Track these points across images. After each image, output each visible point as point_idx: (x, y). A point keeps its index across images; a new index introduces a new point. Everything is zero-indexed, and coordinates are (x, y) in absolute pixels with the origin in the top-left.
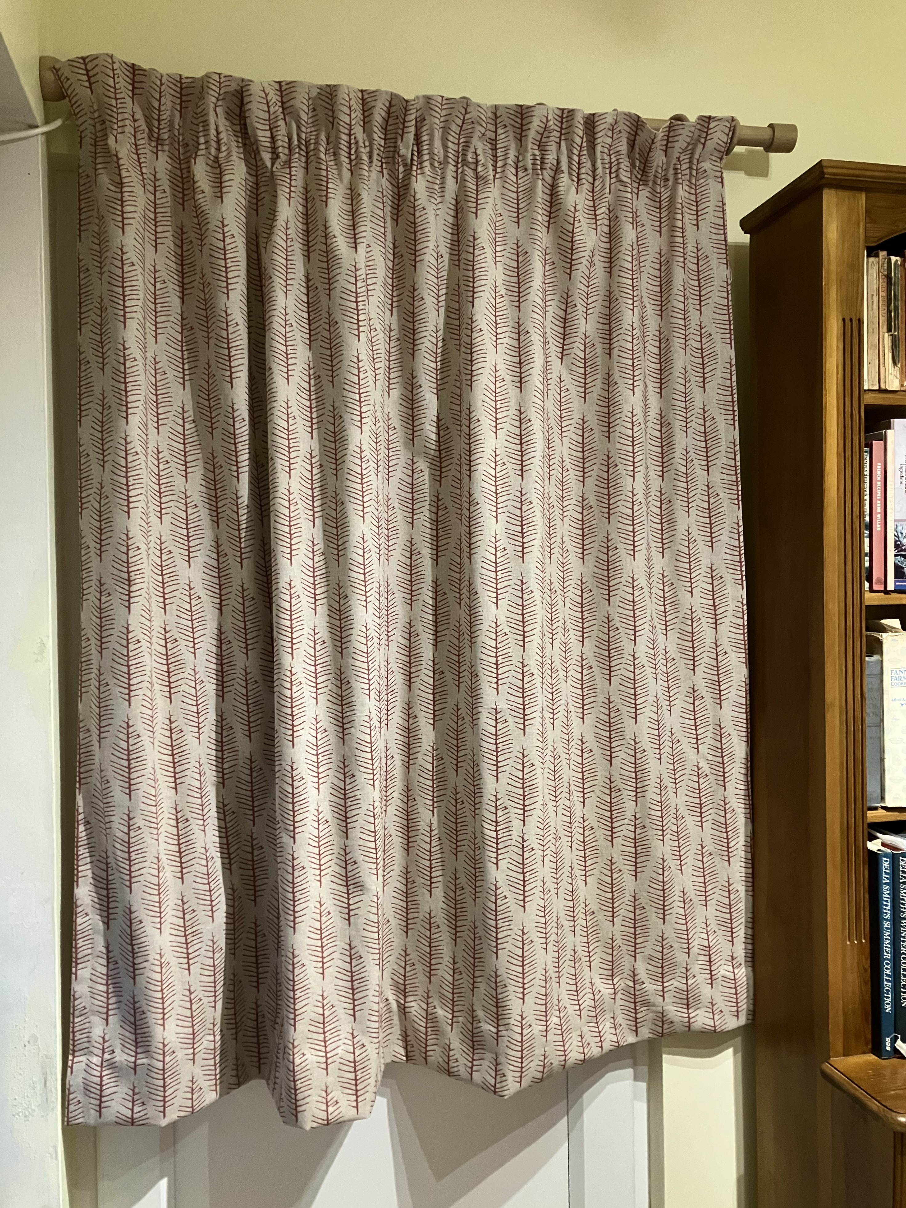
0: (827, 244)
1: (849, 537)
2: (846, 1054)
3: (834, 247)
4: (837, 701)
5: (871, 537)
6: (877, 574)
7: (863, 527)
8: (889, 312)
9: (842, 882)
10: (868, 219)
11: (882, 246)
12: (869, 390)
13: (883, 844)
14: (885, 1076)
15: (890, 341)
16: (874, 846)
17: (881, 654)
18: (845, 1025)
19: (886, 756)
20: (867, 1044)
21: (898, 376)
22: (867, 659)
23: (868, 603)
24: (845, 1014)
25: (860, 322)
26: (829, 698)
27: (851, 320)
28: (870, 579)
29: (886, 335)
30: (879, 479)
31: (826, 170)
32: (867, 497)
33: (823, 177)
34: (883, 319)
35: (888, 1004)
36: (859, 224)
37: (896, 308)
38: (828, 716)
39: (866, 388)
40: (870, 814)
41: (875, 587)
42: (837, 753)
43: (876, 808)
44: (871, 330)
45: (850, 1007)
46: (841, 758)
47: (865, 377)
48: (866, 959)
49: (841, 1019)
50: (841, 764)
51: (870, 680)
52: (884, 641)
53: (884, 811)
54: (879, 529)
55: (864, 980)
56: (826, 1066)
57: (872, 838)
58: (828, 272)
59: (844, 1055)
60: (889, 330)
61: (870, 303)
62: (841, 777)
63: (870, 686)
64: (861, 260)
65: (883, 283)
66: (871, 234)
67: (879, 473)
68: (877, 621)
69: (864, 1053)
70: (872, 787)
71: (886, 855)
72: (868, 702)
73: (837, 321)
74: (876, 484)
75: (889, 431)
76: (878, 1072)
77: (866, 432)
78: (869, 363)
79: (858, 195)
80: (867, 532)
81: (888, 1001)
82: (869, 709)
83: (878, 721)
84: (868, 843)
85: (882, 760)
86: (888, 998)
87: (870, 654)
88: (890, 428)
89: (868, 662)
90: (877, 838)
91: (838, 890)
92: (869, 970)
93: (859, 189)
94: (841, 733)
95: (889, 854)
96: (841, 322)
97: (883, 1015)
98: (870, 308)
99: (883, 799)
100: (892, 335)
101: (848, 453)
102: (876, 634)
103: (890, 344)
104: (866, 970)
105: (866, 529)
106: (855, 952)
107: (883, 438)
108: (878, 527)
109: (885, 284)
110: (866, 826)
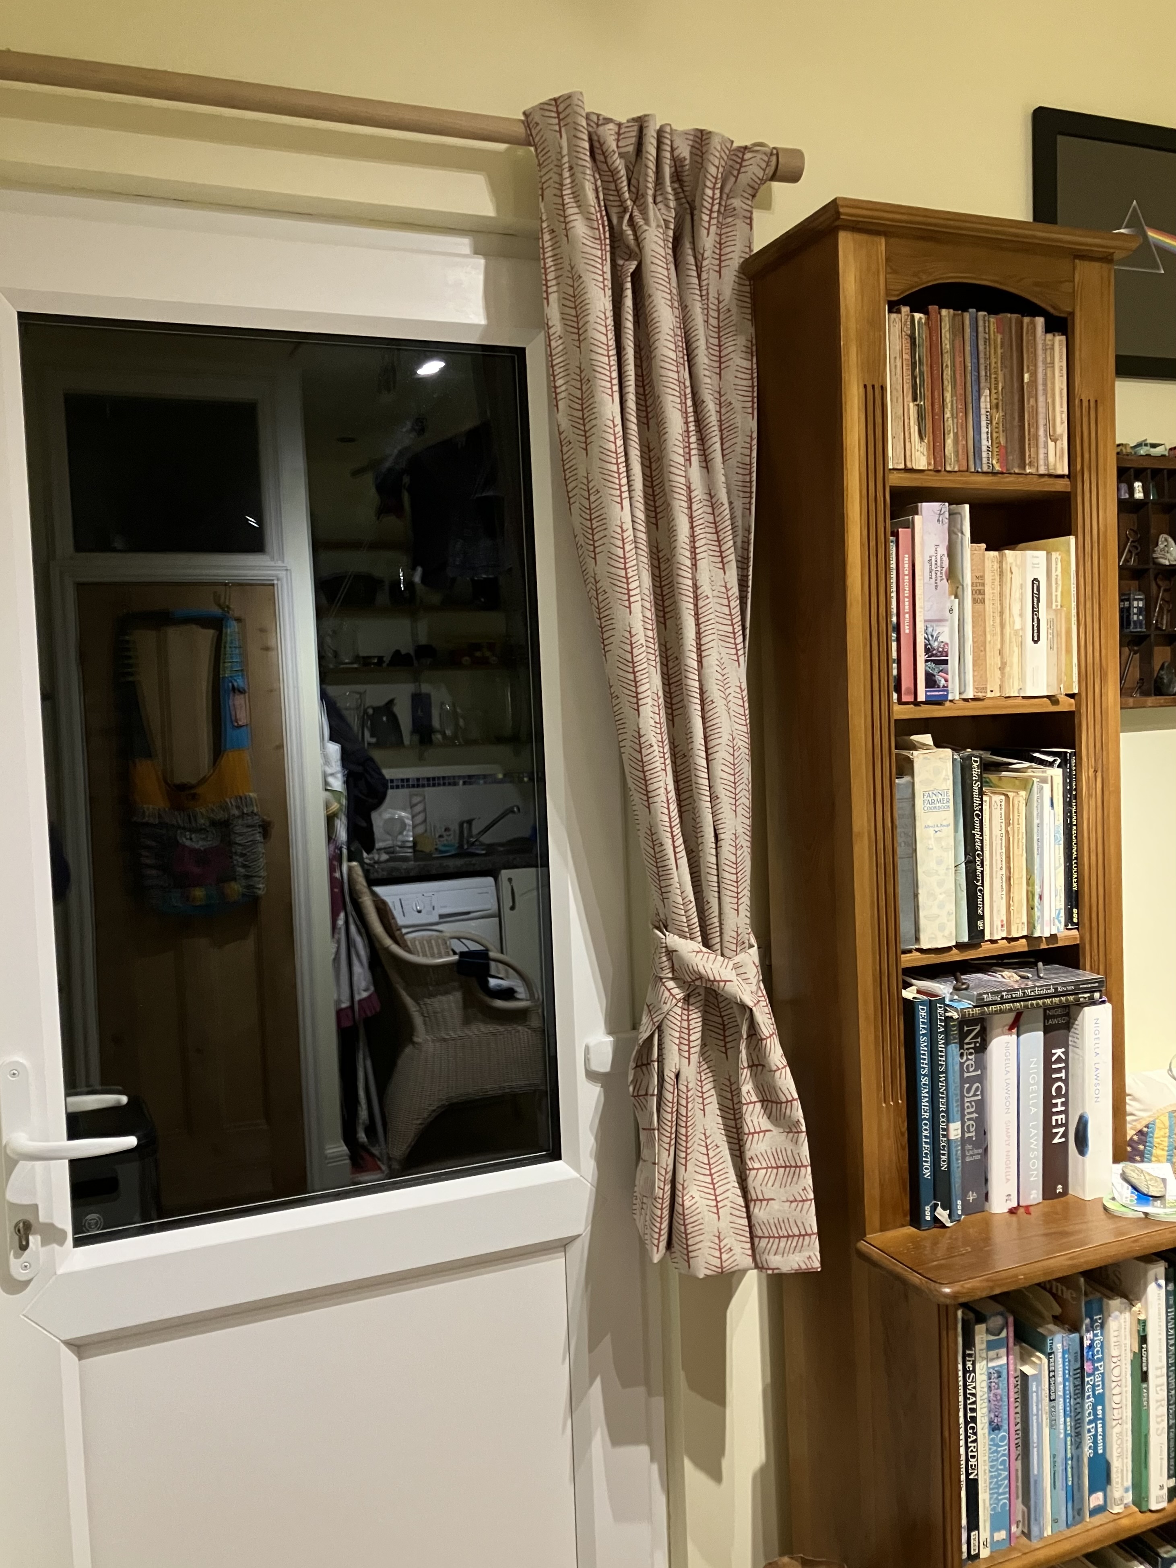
0: (845, 297)
1: (875, 641)
2: (883, 1229)
3: (853, 300)
4: (866, 830)
5: (898, 640)
6: (906, 683)
7: (890, 629)
8: (914, 378)
9: (876, 1037)
10: (889, 270)
11: (904, 301)
12: (894, 469)
13: (919, 992)
14: (926, 1247)
15: (916, 412)
16: (909, 994)
17: (913, 776)
18: (882, 1198)
19: (920, 891)
20: (905, 1216)
21: (925, 453)
22: (897, 781)
23: (896, 716)
24: (881, 1185)
25: (883, 389)
26: (856, 828)
27: (873, 386)
28: (898, 689)
29: (911, 405)
30: (906, 572)
31: (841, 210)
32: (894, 595)
33: (838, 218)
34: (908, 387)
35: (926, 1169)
36: (878, 272)
37: (921, 373)
38: (856, 849)
39: (890, 467)
40: (904, 957)
41: (905, 699)
42: (867, 890)
43: (910, 951)
44: (895, 400)
45: (887, 1176)
46: (872, 897)
47: (890, 454)
48: (903, 1122)
49: (876, 1192)
50: (872, 903)
51: (900, 805)
52: (915, 760)
53: (918, 954)
54: (907, 631)
55: (901, 1145)
56: (862, 1245)
57: (907, 985)
58: (847, 330)
59: (881, 1231)
60: (915, 399)
61: (893, 366)
62: (872, 916)
63: (900, 812)
64: (882, 315)
65: (907, 344)
66: (892, 287)
67: (906, 566)
68: (906, 738)
69: (903, 1226)
70: (905, 927)
71: (922, 1003)
72: (899, 830)
73: (858, 389)
74: (904, 579)
75: (916, 517)
76: (917, 1245)
77: (892, 519)
78: (893, 437)
79: (877, 239)
80: (894, 635)
81: (927, 1165)
82: (900, 839)
83: (910, 851)
84: (903, 991)
85: (916, 895)
86: (927, 1162)
87: (900, 775)
88: (917, 514)
89: (898, 784)
90: (911, 985)
91: (872, 1047)
92: (906, 1135)
93: (878, 233)
94: (870, 868)
95: (925, 1001)
96: (862, 389)
97: (921, 1180)
98: (893, 373)
99: (917, 940)
100: (918, 405)
101: (873, 543)
102: (905, 753)
103: (916, 416)
104: (902, 1134)
105: (893, 631)
106: (892, 1116)
107: (910, 526)
108: (906, 629)
109: (909, 345)
110: (900, 972)
